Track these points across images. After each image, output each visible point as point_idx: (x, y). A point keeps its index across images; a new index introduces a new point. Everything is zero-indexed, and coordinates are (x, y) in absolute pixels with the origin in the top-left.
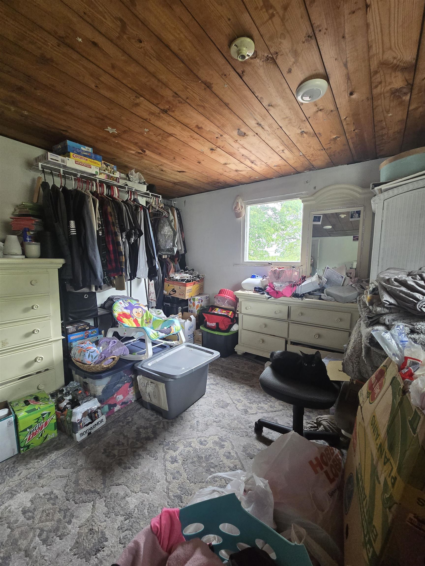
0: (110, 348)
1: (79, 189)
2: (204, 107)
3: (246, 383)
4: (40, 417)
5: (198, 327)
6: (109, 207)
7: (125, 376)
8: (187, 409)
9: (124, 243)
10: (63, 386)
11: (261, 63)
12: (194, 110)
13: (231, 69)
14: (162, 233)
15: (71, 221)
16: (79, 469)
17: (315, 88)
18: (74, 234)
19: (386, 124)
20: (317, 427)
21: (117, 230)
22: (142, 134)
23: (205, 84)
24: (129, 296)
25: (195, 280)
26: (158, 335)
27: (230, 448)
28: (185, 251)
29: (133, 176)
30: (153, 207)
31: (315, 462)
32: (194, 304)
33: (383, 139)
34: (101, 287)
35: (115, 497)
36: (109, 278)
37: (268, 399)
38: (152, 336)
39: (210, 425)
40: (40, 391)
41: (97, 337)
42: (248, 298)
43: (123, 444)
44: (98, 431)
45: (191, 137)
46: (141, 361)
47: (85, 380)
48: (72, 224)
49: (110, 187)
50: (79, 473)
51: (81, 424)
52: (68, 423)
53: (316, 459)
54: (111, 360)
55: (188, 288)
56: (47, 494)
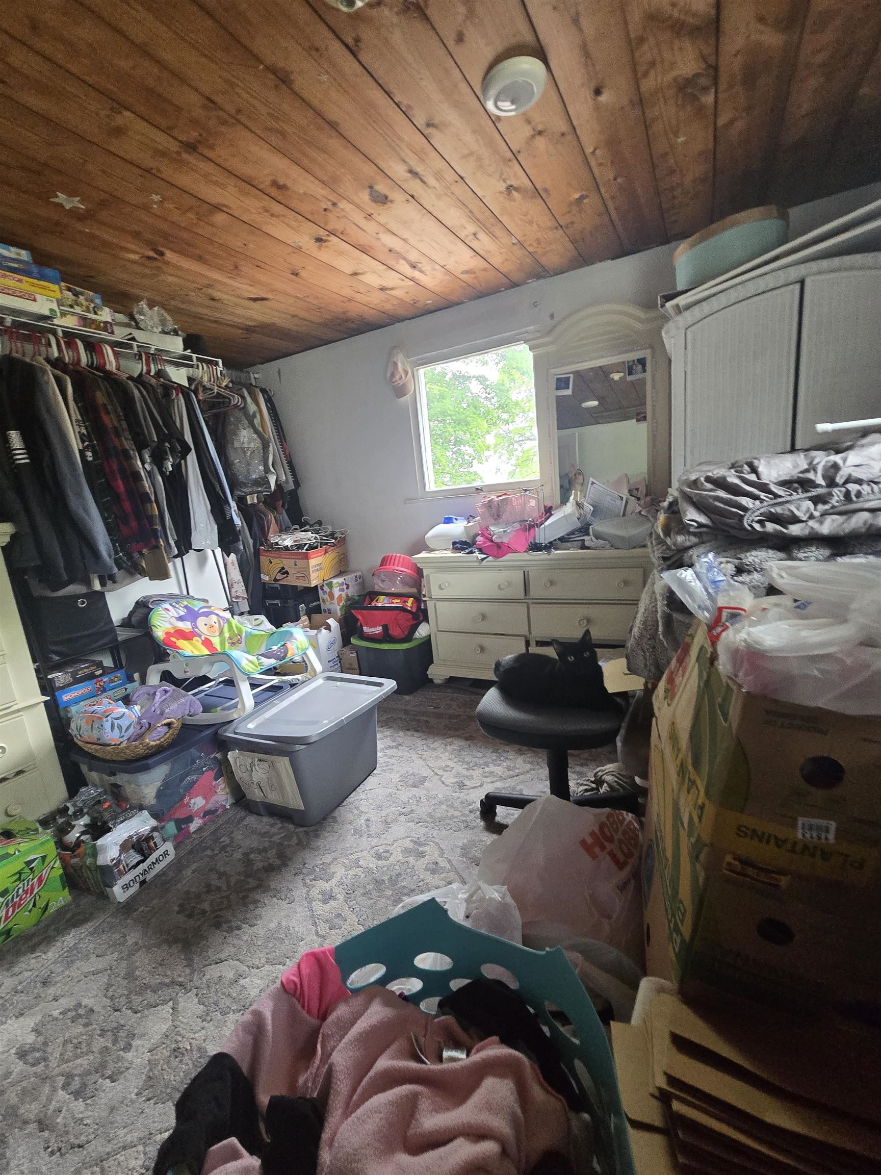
0: (157, 705)
1: (14, 355)
2: (283, 134)
3: (457, 733)
4: (23, 869)
5: (346, 642)
6: (98, 394)
7: (200, 758)
8: (343, 802)
9: (150, 474)
10: (66, 801)
11: (395, 20)
12: (262, 143)
13: (329, 35)
14: (236, 444)
15: (11, 432)
16: (132, 950)
17: (521, 79)
18: (23, 461)
19: (676, 162)
20: (597, 789)
21: (128, 445)
22: (146, 208)
23: (275, 74)
24: (185, 593)
25: (326, 544)
26: (260, 664)
27: (436, 856)
28: (297, 483)
29: (144, 315)
30: (204, 386)
31: (590, 841)
32: (331, 596)
33: (674, 197)
34: (112, 578)
35: (216, 984)
36: (130, 556)
37: (502, 756)
38: (247, 668)
39: (392, 822)
40: (12, 818)
41: (126, 689)
42: (443, 566)
43: (219, 889)
44: (163, 873)
45: (267, 211)
46: (233, 721)
47: (112, 779)
48: (15, 438)
49: (93, 346)
50: (134, 958)
51: (121, 866)
52: (90, 870)
53: (592, 834)
54: (165, 729)
55: (313, 562)
56: (69, 1010)
